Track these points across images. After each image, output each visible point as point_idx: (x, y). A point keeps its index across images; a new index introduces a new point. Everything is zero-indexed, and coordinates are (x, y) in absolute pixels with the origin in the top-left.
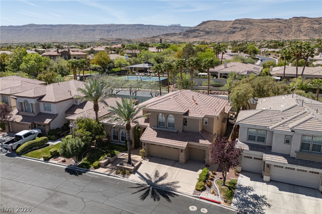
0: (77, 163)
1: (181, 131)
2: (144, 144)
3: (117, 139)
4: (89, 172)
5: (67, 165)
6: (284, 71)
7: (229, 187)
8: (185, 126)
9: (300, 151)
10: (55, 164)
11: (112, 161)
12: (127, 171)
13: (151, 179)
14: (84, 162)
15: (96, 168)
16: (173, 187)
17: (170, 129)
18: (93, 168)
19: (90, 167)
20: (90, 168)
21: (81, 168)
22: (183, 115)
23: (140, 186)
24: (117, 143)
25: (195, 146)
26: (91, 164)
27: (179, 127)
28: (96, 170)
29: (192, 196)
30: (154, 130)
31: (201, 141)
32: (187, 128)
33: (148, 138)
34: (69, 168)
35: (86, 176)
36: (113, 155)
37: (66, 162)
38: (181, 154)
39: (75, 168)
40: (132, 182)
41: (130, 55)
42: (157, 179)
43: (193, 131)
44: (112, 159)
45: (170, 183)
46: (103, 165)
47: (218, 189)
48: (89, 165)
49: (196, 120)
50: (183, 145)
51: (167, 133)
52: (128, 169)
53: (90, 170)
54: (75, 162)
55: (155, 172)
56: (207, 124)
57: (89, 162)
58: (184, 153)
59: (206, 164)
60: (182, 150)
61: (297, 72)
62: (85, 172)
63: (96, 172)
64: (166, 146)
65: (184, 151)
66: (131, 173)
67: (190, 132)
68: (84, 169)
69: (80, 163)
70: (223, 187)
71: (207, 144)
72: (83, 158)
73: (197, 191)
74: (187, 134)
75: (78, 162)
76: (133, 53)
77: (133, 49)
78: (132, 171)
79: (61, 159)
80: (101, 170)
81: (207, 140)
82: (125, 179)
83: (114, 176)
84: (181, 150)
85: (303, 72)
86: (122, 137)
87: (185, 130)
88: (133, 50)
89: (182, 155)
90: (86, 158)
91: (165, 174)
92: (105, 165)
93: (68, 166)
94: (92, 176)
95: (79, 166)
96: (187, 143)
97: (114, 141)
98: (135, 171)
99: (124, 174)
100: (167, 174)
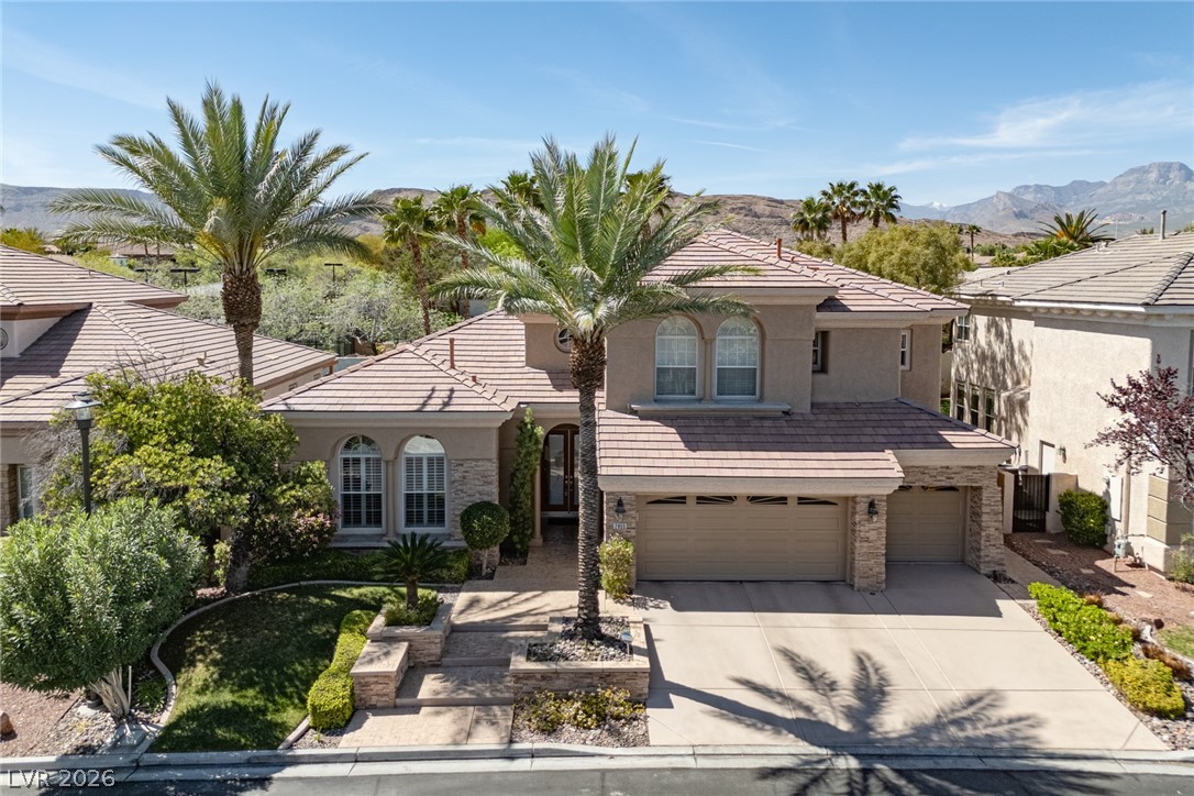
0: (133, 720)
1: (806, 406)
2: (620, 503)
3: (375, 519)
4: (289, 772)
5: (52, 759)
11: (436, 649)
12: (605, 693)
13: (808, 709)
14: (204, 699)
15: (334, 724)
16: (1001, 731)
18: (312, 736)
19: (285, 728)
20: (291, 737)
21: (202, 756)
23: (802, 779)
24: (386, 545)
25: (923, 470)
26: (274, 702)
27: (791, 383)
28: (348, 742)
29: (1186, 760)
30: (642, 418)
31: (957, 439)
32: (833, 387)
33: (644, 462)
36: (430, 613)
37: (22, 737)
38: (868, 526)
39: (137, 766)
40: (704, 764)
42: (846, 699)
43: (864, 399)
44: (430, 638)
45: (953, 711)
46: (392, 687)
48: (263, 711)
49: (875, 334)
50: (882, 468)
51: (731, 423)
52: (607, 677)
53: (299, 752)
54: (118, 719)
56: (903, 363)
57: (251, 692)
58: (880, 522)
60: (872, 505)
63: (357, 759)
65: (882, 508)
66: (645, 706)
68: (235, 755)
69: (165, 718)
71: (993, 446)
72: (175, 671)
74: (848, 417)
75: (142, 715)
78: (643, 685)
80: (376, 733)
81: (979, 431)
83: (533, 754)
84: (863, 507)
86: (409, 497)
87: (822, 399)
89: (873, 535)
90: (200, 673)
91: (860, 661)
92: (399, 692)
93: (61, 765)
95: (168, 740)
96: (891, 455)
97: (355, 535)
98: (656, 690)
99: (601, 717)
100: (869, 658)
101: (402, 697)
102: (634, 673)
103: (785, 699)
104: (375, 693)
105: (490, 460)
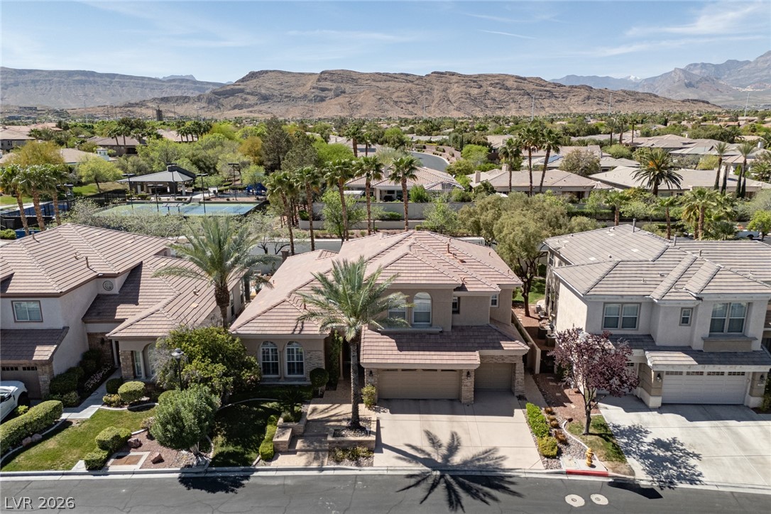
0: (201, 456)
1: (449, 329)
2: (371, 372)
3: (276, 372)
4: (255, 474)
5: (179, 469)
6: (510, 180)
7: (600, 435)
8: (457, 315)
9: (710, 336)
10: (134, 473)
11: (302, 431)
12: (359, 449)
13: (429, 455)
14: (224, 449)
15: (269, 458)
16: (492, 462)
17: (422, 328)
18: (262, 462)
19: (252, 459)
20: (254, 463)
21: (227, 468)
22: (455, 290)
23: (419, 479)
24: (281, 383)
25: (492, 357)
26: (247, 451)
27: (444, 320)
28: (274, 464)
29: (547, 473)
30: (382, 334)
31: (506, 345)
32: (461, 320)
33: (380, 356)
34: (188, 475)
35: (256, 485)
36: (299, 416)
37: (166, 461)
38: (467, 381)
39: (206, 472)
40: (390, 473)
41: (111, 151)
42: (444, 451)
43: (474, 324)
44: (299, 426)
45: (479, 455)
46: (287, 446)
47: (583, 444)
48: (243, 454)
49: (480, 298)
50: (471, 359)
51: (418, 337)
52: (361, 443)
53: (257, 467)
54: (196, 455)
55: (424, 434)
56: (495, 304)
57: (239, 447)
58: (472, 379)
59: (516, 394)
60: (468, 373)
61: (531, 182)
62: (247, 478)
63: (277, 470)
64: (423, 370)
65: (472, 374)
66: (373, 452)
67: (469, 328)
68: (237, 468)
69: (211, 455)
70: (589, 438)
71: (520, 348)
72: (212, 439)
73: (549, 460)
74: (465, 334)
75: (203, 453)
76: (118, 146)
77: (119, 135)
78: (373, 445)
79: (141, 456)
80: (283, 461)
81: (517, 341)
82: (366, 471)
83: (334, 469)
84: (465, 374)
85: (542, 181)
86: (289, 364)
87: (457, 324)
88: (118, 138)
89: (469, 384)
90: (220, 439)
91: (453, 436)
92: (289, 446)
93: (182, 471)
94: (276, 482)
95: (214, 462)
96: (477, 353)
97: (268, 378)
98: (378, 446)
99: (355, 458)
100: (456, 434)
101: (290, 449)
102: (370, 442)
103: (423, 451)
104: (281, 448)
105: (321, 351)
